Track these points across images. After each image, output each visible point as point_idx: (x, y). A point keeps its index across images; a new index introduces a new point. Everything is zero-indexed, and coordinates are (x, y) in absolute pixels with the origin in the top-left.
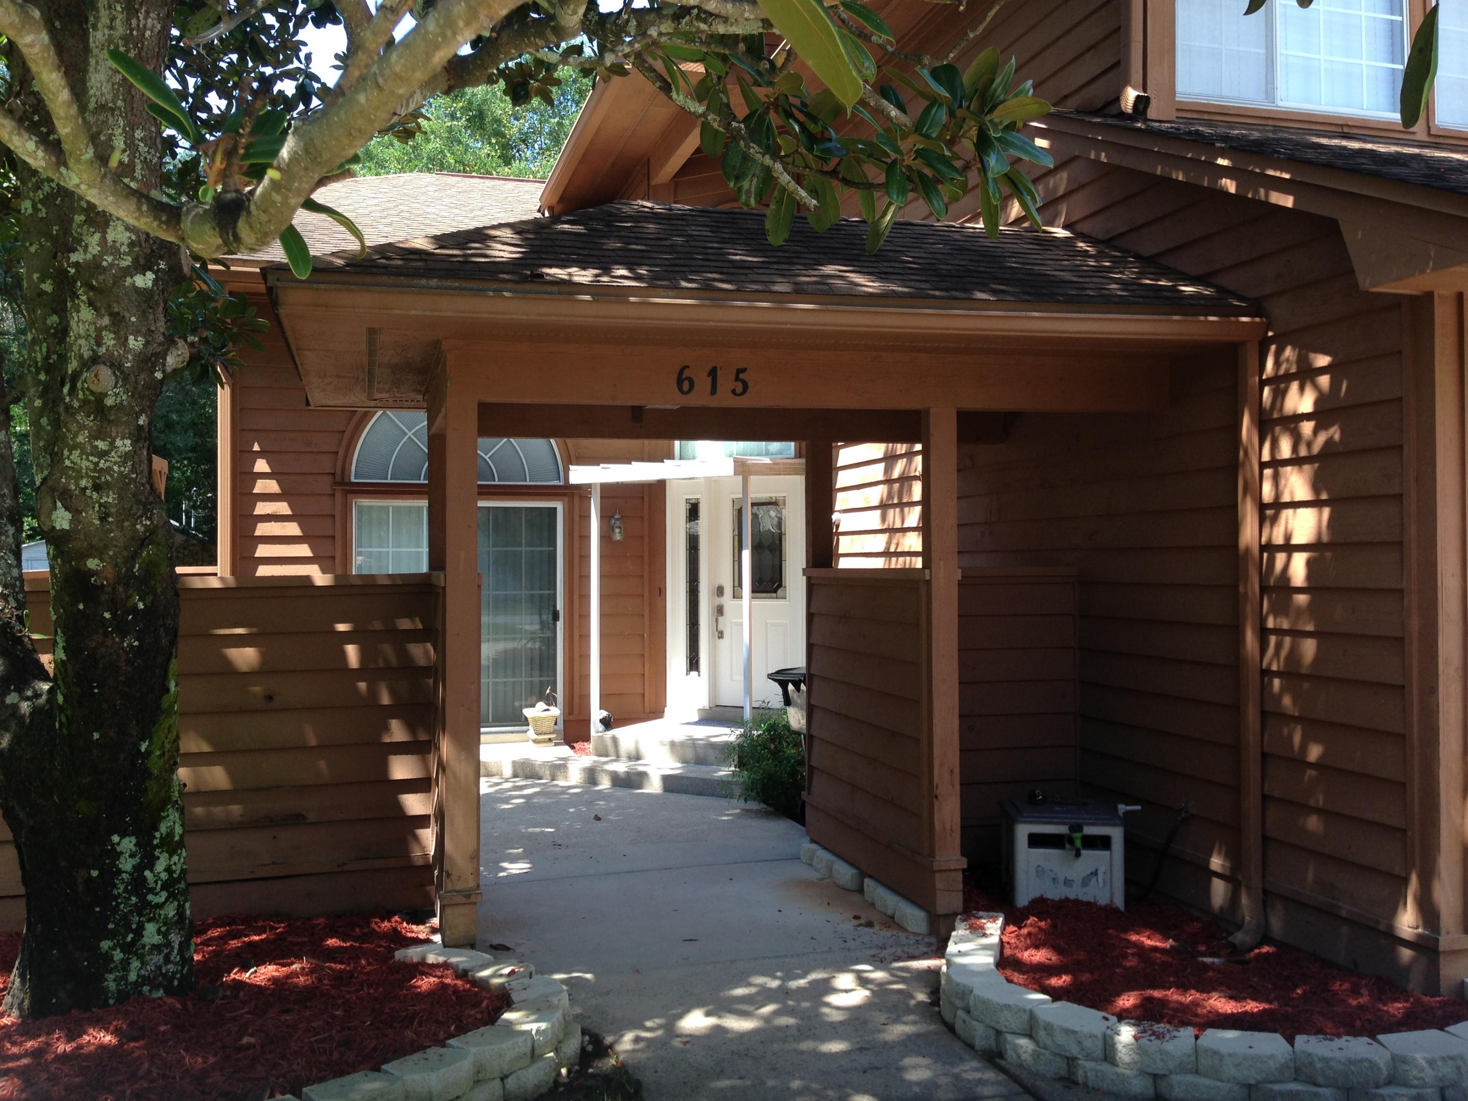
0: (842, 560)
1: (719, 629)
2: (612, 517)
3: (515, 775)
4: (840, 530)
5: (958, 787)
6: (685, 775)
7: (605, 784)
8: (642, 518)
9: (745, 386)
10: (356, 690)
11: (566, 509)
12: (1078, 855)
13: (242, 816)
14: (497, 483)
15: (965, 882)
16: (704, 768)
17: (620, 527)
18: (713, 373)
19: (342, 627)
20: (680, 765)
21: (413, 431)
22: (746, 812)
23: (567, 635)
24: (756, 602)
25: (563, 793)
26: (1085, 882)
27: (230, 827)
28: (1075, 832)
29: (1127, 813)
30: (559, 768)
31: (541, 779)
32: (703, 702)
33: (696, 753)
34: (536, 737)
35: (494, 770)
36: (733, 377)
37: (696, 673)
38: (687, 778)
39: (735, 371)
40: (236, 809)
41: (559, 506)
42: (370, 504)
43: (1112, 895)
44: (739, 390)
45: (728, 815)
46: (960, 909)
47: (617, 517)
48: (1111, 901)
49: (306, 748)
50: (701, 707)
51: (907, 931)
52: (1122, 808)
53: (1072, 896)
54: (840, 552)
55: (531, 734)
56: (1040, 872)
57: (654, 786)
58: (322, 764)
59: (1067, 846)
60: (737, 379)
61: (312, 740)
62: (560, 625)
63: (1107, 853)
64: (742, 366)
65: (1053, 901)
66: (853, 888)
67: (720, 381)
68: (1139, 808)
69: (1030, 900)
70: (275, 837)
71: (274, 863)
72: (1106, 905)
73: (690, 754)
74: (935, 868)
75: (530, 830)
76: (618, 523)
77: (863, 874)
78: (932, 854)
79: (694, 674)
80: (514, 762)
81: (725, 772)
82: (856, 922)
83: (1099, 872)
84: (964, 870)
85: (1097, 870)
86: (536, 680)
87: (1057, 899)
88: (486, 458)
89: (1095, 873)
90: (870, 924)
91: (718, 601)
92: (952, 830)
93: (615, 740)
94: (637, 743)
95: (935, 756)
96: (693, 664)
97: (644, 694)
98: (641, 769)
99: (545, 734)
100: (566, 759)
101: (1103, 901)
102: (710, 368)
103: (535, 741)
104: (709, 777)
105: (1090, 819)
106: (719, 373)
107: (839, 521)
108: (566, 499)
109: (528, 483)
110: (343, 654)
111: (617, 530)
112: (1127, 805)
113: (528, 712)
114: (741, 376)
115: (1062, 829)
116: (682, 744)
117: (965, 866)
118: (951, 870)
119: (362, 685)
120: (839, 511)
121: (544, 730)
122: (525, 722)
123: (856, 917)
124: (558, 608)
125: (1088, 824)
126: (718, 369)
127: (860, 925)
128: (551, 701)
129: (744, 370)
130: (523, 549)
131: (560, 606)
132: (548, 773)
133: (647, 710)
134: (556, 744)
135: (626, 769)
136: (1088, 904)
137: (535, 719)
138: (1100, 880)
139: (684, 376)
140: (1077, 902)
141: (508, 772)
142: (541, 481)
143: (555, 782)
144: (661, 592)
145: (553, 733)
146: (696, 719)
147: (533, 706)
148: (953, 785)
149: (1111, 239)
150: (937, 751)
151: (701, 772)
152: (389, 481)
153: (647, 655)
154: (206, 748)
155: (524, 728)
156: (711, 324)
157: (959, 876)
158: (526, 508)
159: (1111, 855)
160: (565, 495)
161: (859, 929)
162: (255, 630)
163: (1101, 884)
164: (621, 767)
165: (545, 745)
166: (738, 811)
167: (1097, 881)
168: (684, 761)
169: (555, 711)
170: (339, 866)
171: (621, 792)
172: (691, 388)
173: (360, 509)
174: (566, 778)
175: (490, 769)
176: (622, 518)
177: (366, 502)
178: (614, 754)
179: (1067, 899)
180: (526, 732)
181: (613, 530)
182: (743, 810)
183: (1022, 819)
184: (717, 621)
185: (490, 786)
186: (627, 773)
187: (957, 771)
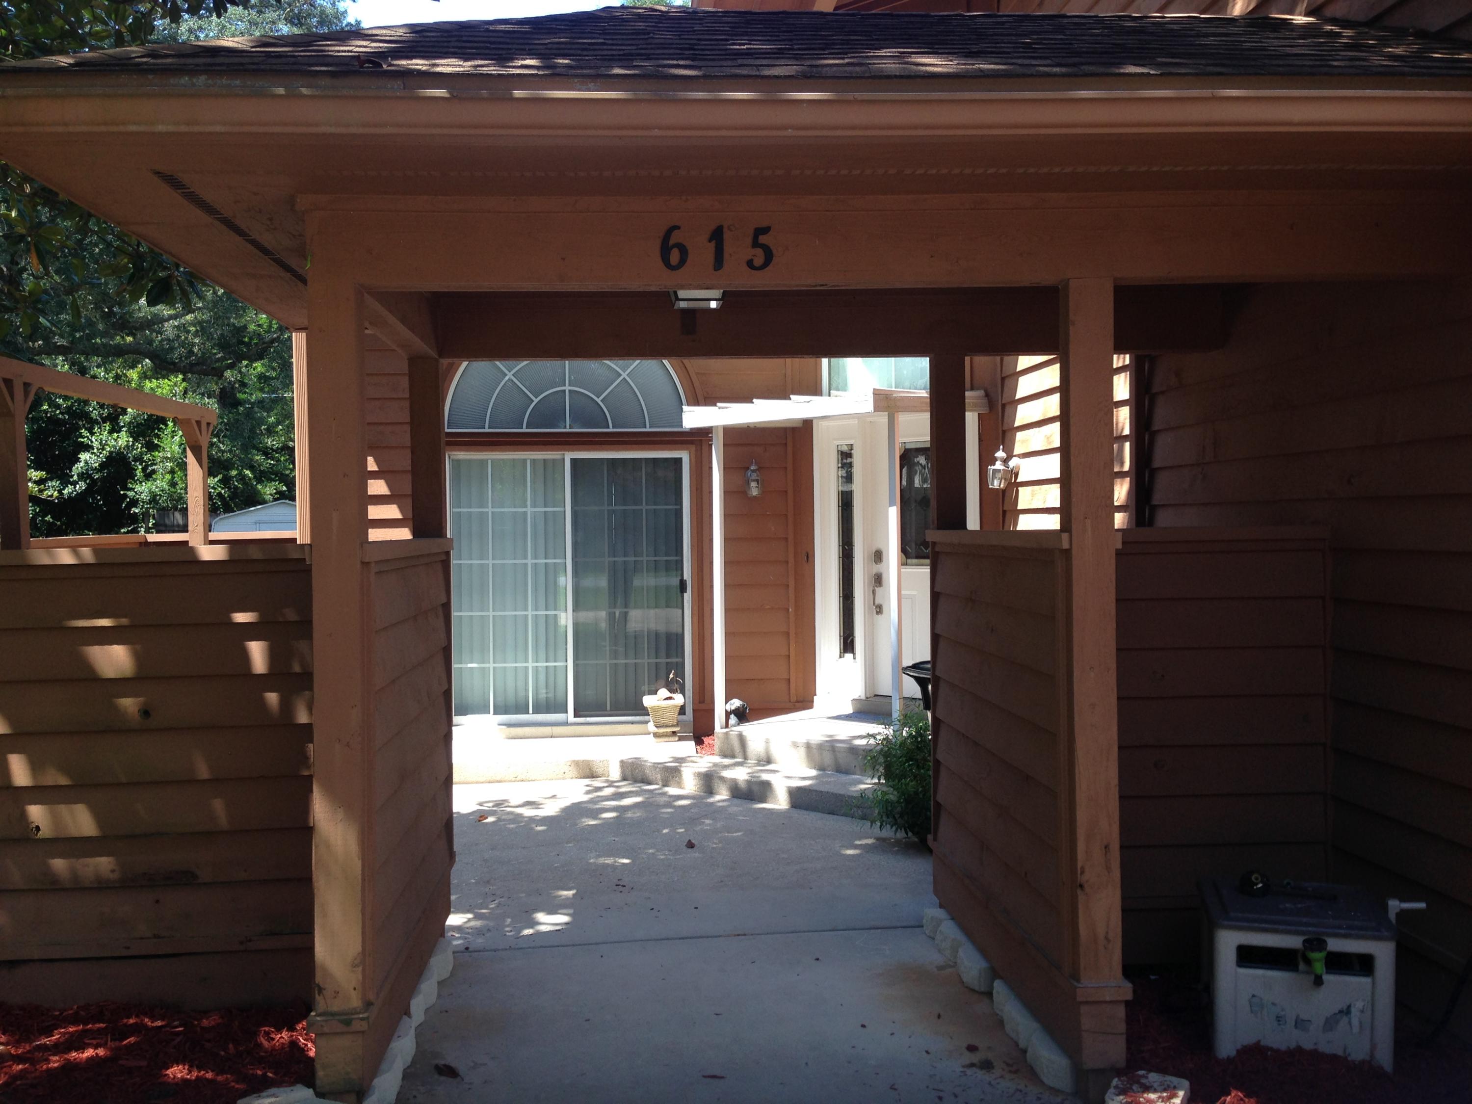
0: (1022, 518)
1: (877, 603)
2: (748, 468)
3: (624, 778)
4: (1019, 480)
5: (1117, 874)
6: (815, 788)
7: (722, 795)
8: (786, 468)
9: (769, 256)
10: (262, 702)
11: (693, 460)
12: (1318, 981)
13: (113, 871)
14: (611, 430)
15: (1130, 1020)
16: (844, 778)
17: (757, 481)
18: (717, 236)
19: (241, 617)
20: (814, 773)
21: (513, 372)
22: (882, 845)
23: (696, 608)
24: (906, 570)
25: (669, 805)
26: (1330, 1023)
27: (101, 886)
28: (1313, 951)
29: (1402, 914)
30: (671, 773)
31: (650, 783)
32: (858, 691)
33: (836, 760)
34: (656, 730)
35: (600, 771)
36: (749, 241)
37: (851, 655)
38: (816, 791)
39: (751, 232)
40: (104, 864)
41: (685, 456)
42: (468, 457)
43: (1373, 1047)
44: (759, 261)
45: (856, 847)
46: (1122, 1063)
47: (753, 468)
48: (1372, 1055)
49: (193, 781)
50: (856, 697)
51: (1042, 1082)
52: (1395, 905)
53: (1308, 1046)
54: (1020, 506)
55: (651, 727)
56: (1256, 1004)
57: (780, 802)
58: (218, 805)
59: (1302, 966)
60: (755, 244)
61: (203, 772)
62: (687, 596)
63: (1365, 981)
64: (764, 224)
65: (1277, 1051)
66: (983, 989)
67: (728, 249)
68: (1422, 905)
69: (1239, 1047)
70: (157, 901)
71: (156, 936)
72: (1363, 1062)
73: (828, 759)
74: (1079, 999)
75: (602, 860)
76: (754, 476)
77: (994, 973)
78: (1075, 976)
79: (848, 656)
80: (622, 762)
81: (867, 784)
82: (969, 1058)
83: (1353, 1010)
84: (1127, 1003)
85: (1349, 1007)
86: (663, 660)
87: (1283, 1048)
88: (599, 400)
89: (1346, 1011)
90: (986, 1065)
91: (876, 568)
92: (1106, 938)
93: (742, 739)
94: (767, 742)
95: (1078, 824)
96: (848, 645)
97: (789, 680)
98: (765, 777)
99: (667, 726)
100: (681, 760)
101: (1358, 1052)
102: (713, 227)
103: (656, 735)
104: (842, 792)
105: (1340, 927)
106: (727, 235)
107: (1018, 467)
108: (693, 448)
109: (648, 429)
110: (245, 657)
111: (753, 484)
112: (1402, 900)
113: (648, 701)
114: (763, 239)
115: (1293, 942)
116: (821, 746)
117: (1129, 996)
118: (1106, 1002)
119: (272, 698)
120: (1019, 456)
121: (666, 721)
122: (644, 711)
123: (972, 1048)
124: (685, 578)
125: (1336, 935)
126: (725, 230)
127: (972, 1065)
128: (676, 686)
129: (766, 230)
130: (644, 507)
131: (687, 575)
132: (659, 776)
133: (794, 699)
134: (681, 739)
135: (746, 777)
136: (1334, 1058)
137: (656, 709)
138: (1355, 1022)
139: (671, 242)
140: (1315, 1055)
141: (615, 773)
142: (659, 427)
143: (666, 789)
144: (809, 557)
145: (677, 725)
146: (850, 710)
147: (655, 692)
148: (1108, 869)
149: (1378, 18)
150: (1082, 816)
151: (837, 784)
152: (487, 430)
153: (792, 635)
154: (63, 781)
155: (646, 718)
156: (657, 132)
157: (1121, 1012)
158: (646, 459)
159: (1374, 983)
160: (692, 442)
161: (969, 1072)
162: (124, 621)
163: (1356, 1029)
164: (740, 774)
165: (666, 739)
166: (870, 841)
167: (1350, 1023)
168: (821, 768)
169: (679, 699)
170: (242, 943)
171: (738, 807)
172: (683, 261)
173: (457, 464)
174: (680, 785)
175: (594, 770)
176: (760, 469)
177: (461, 455)
178: (741, 754)
179: (1299, 1050)
180: (647, 722)
181: (748, 483)
182: (878, 839)
183: (1226, 923)
184: (874, 592)
185: (588, 792)
186: (749, 782)
187: (1115, 846)
